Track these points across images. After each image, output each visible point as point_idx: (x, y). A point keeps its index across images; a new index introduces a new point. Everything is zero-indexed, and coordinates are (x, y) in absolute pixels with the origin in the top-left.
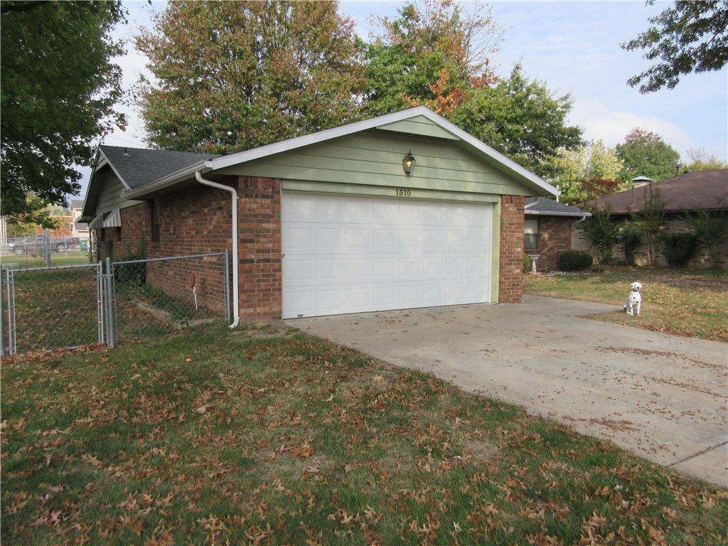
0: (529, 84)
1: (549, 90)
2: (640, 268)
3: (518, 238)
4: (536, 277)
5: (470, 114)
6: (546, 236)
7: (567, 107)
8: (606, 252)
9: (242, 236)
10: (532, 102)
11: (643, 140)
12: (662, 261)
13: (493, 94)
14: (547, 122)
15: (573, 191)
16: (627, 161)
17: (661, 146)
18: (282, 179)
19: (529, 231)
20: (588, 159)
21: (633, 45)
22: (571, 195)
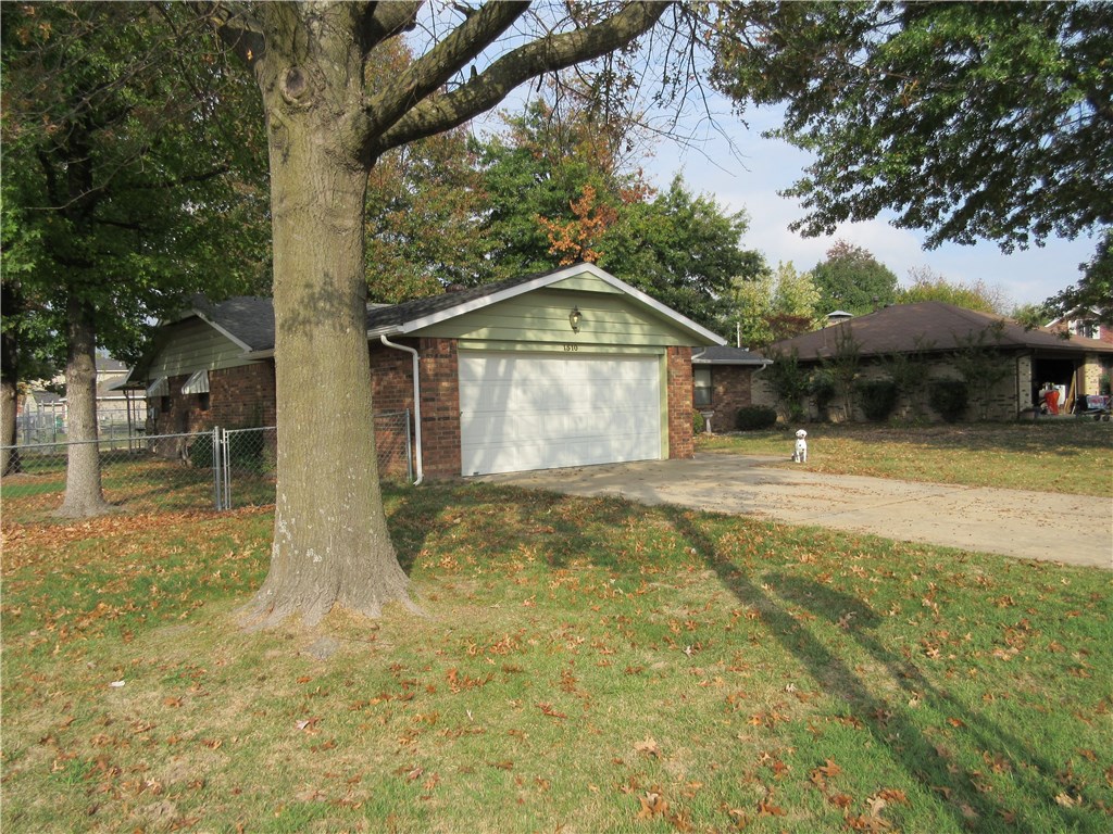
0: (693, 200)
1: (719, 205)
2: (836, 424)
3: (686, 391)
4: (711, 437)
5: (623, 240)
6: (721, 389)
7: (742, 226)
8: (796, 408)
9: (424, 395)
10: (698, 224)
11: (850, 257)
12: (860, 415)
13: (649, 211)
14: (718, 245)
15: (758, 331)
16: (830, 286)
17: (872, 266)
18: (458, 339)
19: (701, 384)
20: (776, 286)
21: (788, 193)
22: (755, 336)
